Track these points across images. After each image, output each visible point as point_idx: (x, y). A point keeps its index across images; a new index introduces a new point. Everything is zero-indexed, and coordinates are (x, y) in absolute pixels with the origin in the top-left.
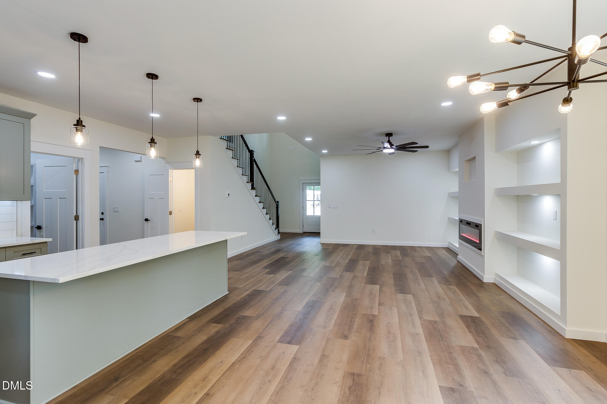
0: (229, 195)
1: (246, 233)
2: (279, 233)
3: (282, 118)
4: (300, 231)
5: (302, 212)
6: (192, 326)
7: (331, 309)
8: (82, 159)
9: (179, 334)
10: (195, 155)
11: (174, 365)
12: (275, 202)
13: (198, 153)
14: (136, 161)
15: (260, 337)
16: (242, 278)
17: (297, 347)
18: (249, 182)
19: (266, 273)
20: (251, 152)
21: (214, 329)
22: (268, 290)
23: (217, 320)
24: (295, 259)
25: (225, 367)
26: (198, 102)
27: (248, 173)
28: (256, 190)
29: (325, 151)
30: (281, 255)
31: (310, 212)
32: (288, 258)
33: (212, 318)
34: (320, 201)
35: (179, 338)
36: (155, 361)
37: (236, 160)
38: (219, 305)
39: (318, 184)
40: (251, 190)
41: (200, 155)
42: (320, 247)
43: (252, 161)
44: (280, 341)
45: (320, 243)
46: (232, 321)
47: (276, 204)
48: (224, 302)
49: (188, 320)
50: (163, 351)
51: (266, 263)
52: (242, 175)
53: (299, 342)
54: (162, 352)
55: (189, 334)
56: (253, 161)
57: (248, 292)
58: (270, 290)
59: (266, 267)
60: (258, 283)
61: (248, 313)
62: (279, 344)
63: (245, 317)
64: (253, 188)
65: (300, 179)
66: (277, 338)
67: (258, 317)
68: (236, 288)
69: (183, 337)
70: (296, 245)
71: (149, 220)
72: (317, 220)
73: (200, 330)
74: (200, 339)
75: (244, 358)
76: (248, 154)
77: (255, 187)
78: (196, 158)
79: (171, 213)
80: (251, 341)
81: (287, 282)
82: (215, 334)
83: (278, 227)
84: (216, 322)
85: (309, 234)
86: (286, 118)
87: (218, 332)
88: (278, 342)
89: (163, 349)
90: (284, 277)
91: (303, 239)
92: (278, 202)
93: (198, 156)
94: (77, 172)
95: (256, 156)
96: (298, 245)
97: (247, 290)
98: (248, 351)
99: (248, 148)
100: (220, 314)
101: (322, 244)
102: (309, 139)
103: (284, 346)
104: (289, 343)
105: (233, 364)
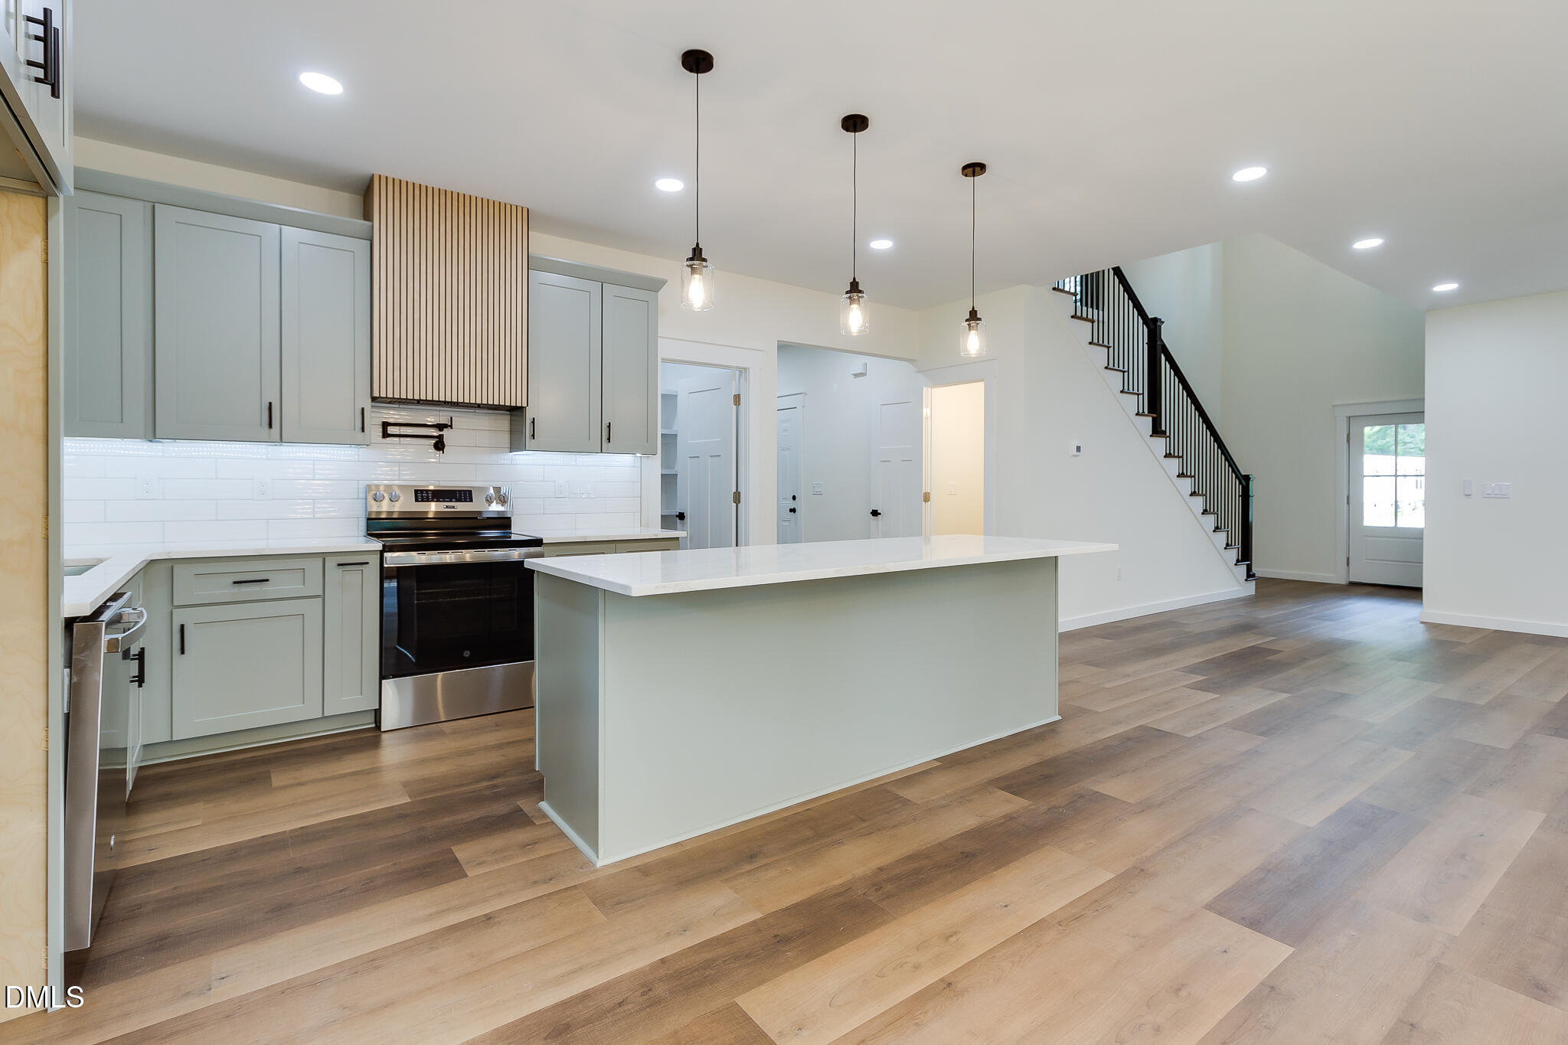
0: (1078, 449)
1: (1115, 547)
2: (1250, 575)
3: (1249, 174)
4: (1337, 576)
5: (1345, 516)
6: (945, 782)
7: (1463, 856)
8: (745, 369)
9: (908, 793)
10: (967, 320)
11: (881, 869)
12: (1237, 477)
13: (973, 316)
14: (856, 375)
15: (1142, 870)
16: (1107, 686)
17: (1286, 951)
18: (1143, 412)
19: (1189, 687)
20: (1153, 326)
21: (1002, 806)
22: (1190, 735)
23: (1013, 784)
24: (1306, 659)
25: (1015, 925)
26: (974, 176)
27: (1143, 385)
28: (1170, 437)
29: (1446, 287)
30: (1251, 641)
31: (1376, 513)
32: (1277, 652)
33: (1001, 775)
34: (1423, 478)
35: (906, 802)
36: (839, 843)
37: (1102, 348)
38: (1027, 745)
39: (1416, 415)
40: (1151, 436)
41: (980, 319)
42: (1420, 635)
43: (1156, 348)
44: (1220, 906)
45: (1422, 623)
46: (1060, 797)
47: (1240, 483)
48: (1043, 740)
49: (938, 764)
50: (864, 825)
51: (1194, 656)
52: (1122, 392)
53: (1296, 935)
54: (860, 827)
55: (932, 800)
56: (1159, 349)
57: (1121, 729)
58: (1200, 738)
59: (1193, 669)
60: (1158, 710)
61: (1111, 786)
62: (1212, 916)
63: (1099, 798)
64: (1157, 431)
65: (1336, 403)
66: (1208, 894)
67: (1145, 807)
68: (1083, 712)
69: (916, 804)
70: (1314, 618)
71: (880, 514)
72: (1410, 544)
73: (963, 798)
74: (960, 822)
75: (1078, 918)
76: (1143, 332)
77: (1163, 428)
78: (970, 330)
79: (927, 498)
80: (1110, 876)
81: (1264, 725)
82: (1000, 821)
83: (1246, 555)
84: (1008, 789)
85: (1371, 589)
86: (1268, 170)
87: (1010, 818)
88: (1210, 907)
89: (864, 820)
90: (1259, 706)
91: (1345, 602)
92: (1247, 478)
93: (973, 323)
94: (737, 399)
95: (1167, 336)
96: (1326, 618)
97: (1120, 723)
98: (1093, 905)
99: (1142, 312)
100: (1027, 770)
101: (1431, 627)
102: (1368, 244)
103: (1229, 930)
104: (1254, 924)
105: (1040, 925)
